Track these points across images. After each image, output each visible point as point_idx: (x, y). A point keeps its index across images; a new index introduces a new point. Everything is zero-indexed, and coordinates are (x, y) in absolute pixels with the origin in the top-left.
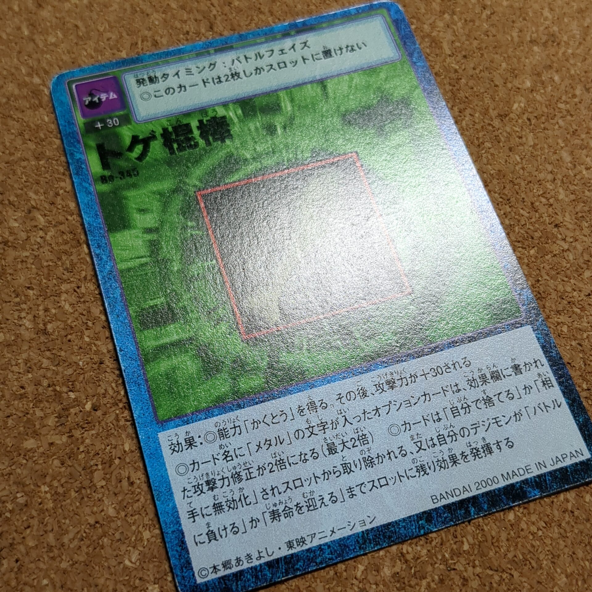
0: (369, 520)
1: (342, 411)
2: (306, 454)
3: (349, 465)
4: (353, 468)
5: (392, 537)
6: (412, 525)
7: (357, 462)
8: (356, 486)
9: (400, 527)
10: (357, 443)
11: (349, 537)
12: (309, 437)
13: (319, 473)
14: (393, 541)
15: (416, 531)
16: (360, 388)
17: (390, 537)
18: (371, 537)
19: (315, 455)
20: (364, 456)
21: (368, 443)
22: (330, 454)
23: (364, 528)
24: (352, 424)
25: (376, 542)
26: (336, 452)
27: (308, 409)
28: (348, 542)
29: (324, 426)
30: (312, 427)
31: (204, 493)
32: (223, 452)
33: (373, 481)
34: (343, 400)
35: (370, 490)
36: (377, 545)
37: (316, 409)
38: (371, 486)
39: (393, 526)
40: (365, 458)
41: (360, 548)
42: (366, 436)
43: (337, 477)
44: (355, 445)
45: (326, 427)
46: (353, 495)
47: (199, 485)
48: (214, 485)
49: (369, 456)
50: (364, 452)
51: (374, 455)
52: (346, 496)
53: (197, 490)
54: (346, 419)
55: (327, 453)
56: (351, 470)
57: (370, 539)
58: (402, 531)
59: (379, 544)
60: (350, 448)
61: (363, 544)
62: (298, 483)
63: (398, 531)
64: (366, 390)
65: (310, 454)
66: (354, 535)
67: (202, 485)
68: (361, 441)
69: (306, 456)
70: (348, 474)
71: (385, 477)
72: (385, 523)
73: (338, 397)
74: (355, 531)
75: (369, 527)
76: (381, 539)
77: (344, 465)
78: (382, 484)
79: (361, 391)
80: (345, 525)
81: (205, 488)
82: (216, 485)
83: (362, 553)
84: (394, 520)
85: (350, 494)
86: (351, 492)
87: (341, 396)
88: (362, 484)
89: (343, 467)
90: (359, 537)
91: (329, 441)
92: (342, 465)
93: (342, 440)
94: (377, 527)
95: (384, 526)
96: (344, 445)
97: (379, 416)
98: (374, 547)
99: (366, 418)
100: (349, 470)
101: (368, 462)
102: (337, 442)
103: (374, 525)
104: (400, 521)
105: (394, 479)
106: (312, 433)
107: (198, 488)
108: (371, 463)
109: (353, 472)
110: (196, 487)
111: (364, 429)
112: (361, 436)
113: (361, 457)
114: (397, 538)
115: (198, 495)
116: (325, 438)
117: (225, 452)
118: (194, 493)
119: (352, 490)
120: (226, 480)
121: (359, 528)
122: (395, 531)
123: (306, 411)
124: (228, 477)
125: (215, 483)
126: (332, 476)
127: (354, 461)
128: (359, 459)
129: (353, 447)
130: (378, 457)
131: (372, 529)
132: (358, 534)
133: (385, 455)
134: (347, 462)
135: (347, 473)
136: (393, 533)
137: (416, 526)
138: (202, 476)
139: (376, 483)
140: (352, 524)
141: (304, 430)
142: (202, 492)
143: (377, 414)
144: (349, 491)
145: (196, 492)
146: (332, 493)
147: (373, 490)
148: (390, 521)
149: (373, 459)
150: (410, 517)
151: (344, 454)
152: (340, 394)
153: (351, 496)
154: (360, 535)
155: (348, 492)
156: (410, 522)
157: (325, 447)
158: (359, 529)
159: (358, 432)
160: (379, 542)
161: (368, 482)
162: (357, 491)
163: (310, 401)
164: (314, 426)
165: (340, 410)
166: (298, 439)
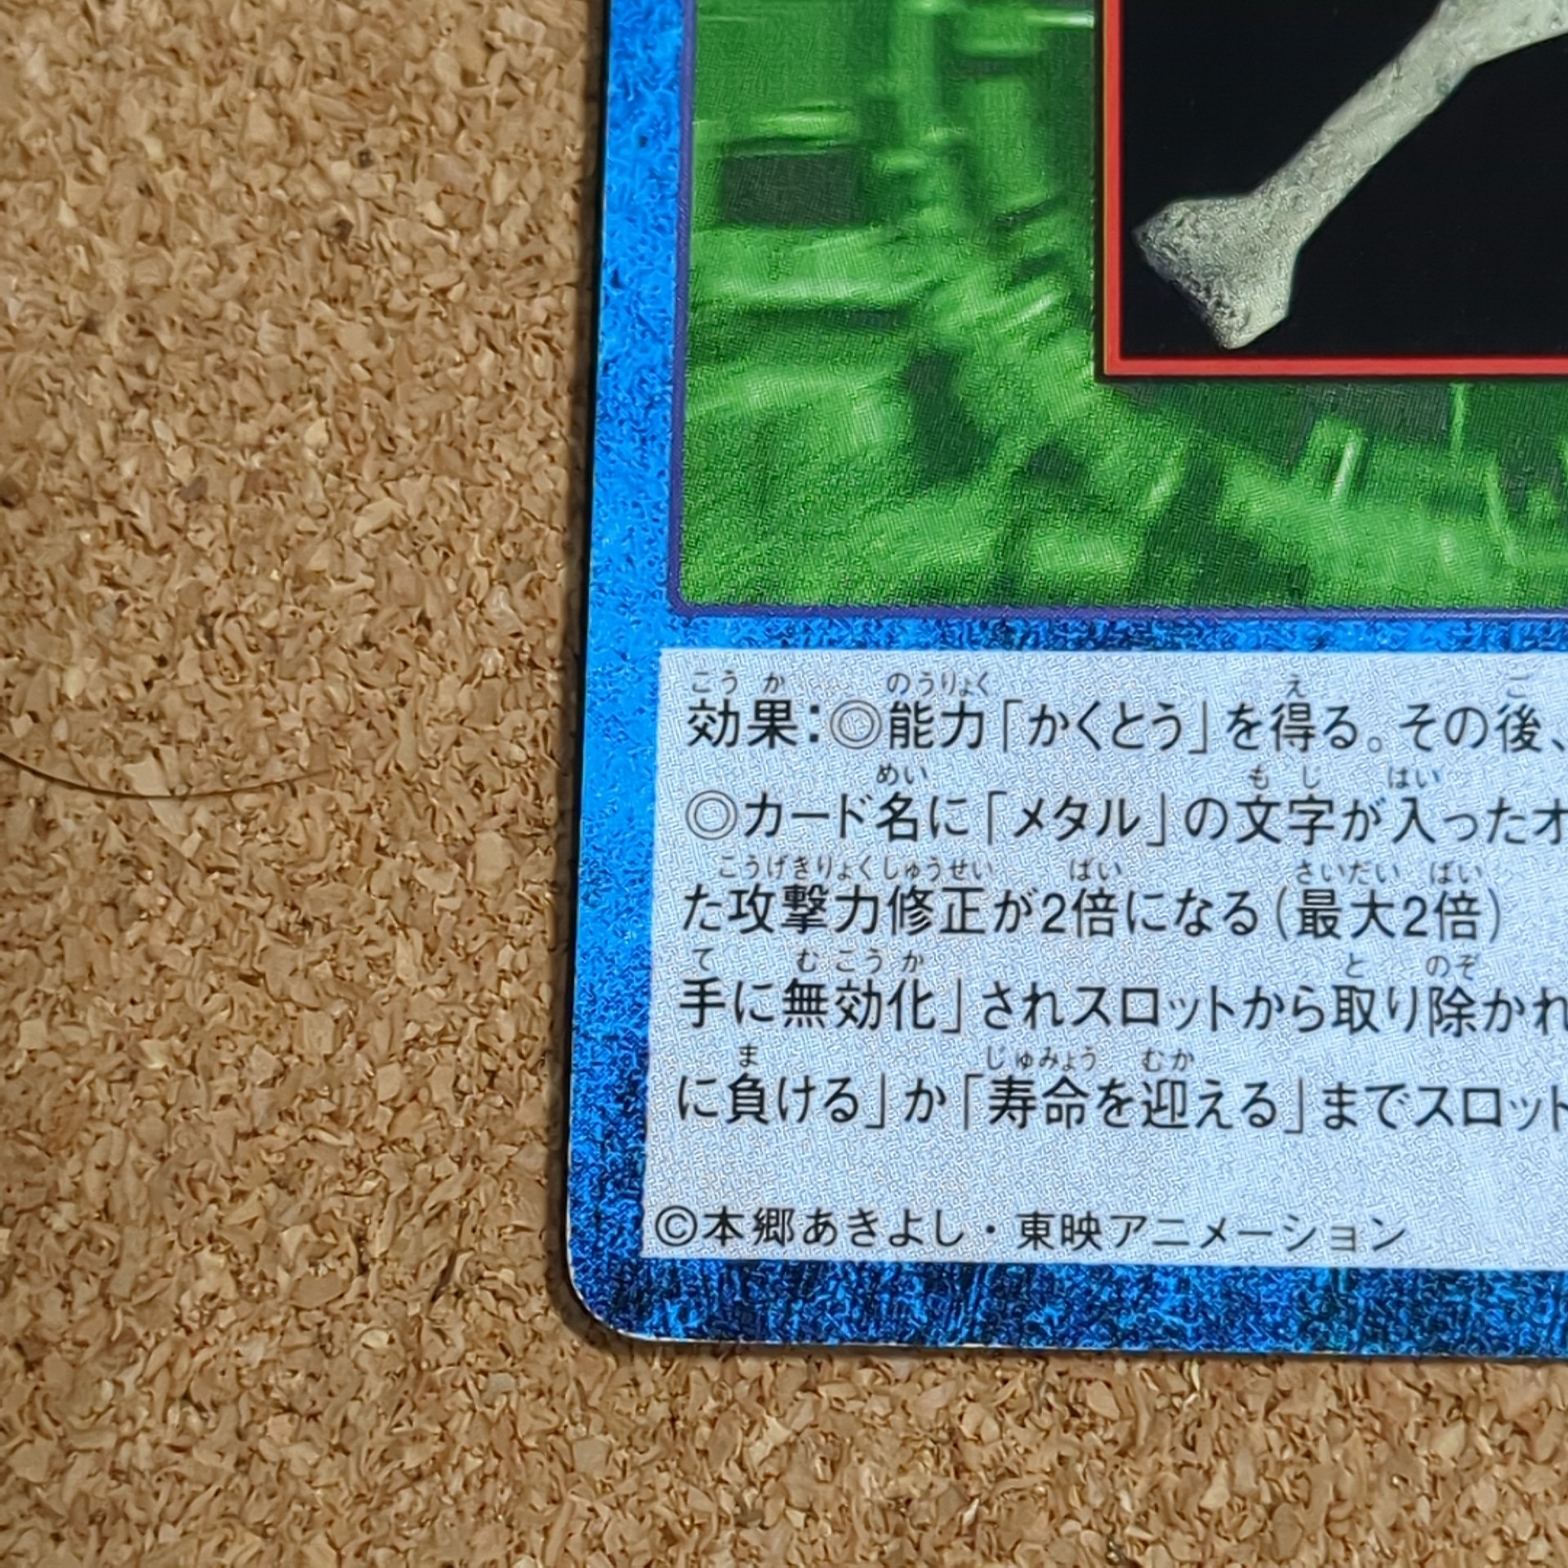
0: (1376, 1235)
1: (1411, 778)
2: (1207, 904)
3: (1365, 998)
4: (1379, 1015)
5: (1445, 1327)
6: (1543, 1309)
7: (1403, 998)
8: (1369, 1089)
9: (1492, 1299)
10: (1430, 922)
11: (1272, 1275)
12: (1242, 840)
13: (1236, 993)
14: (1444, 1346)
15: (1548, 1339)
16: (1516, 705)
17: (1437, 1326)
18: (1361, 1302)
19: (1244, 917)
20: (1438, 981)
21: (1473, 936)
22: (1303, 932)
23: (1345, 1261)
24: (1431, 840)
25: (1375, 1325)
26: (1330, 931)
27: (1276, 727)
28: (1263, 1290)
29: (1319, 814)
30: (1269, 805)
31: (770, 930)
32: (890, 795)
33: (1444, 1091)
34: (1428, 735)
35: (1420, 1123)
36: (1374, 1338)
37: (1307, 736)
38: (1430, 1108)
39: (1465, 1289)
40: (1441, 990)
41: (1303, 1328)
42: (1475, 907)
43: (1304, 1030)
44: (1416, 928)
45: (1322, 821)
46: (1342, 1118)
47: (756, 893)
48: (812, 912)
49: (1459, 990)
50: (1442, 966)
51: (1480, 992)
52: (1318, 1112)
53: (745, 909)
54: (1414, 815)
55: (1293, 922)
56: (1366, 1021)
57: (1353, 1309)
58: (1495, 1317)
59: (1386, 1339)
60: (1391, 934)
61: (1320, 1318)
62: (1140, 1006)
63: (1478, 1315)
64: (1536, 724)
65: (1224, 905)
66: (1295, 1270)
67: (769, 896)
68: (1449, 920)
69: (1205, 912)
70: (1353, 1030)
71: (1496, 1092)
72: (1436, 1266)
73: (1411, 715)
74: (1304, 1258)
75: (1365, 1259)
76: (1398, 1321)
77: (1347, 995)
78: (1473, 1114)
79: (1516, 721)
80: (1277, 1223)
81: (779, 913)
82: (819, 915)
83: (1302, 1351)
84: (1474, 1267)
85: (1335, 1111)
86: (1341, 1104)
87: (1426, 716)
88: (1393, 1089)
89: (1340, 1000)
90: (1312, 1287)
91: (1317, 882)
92: (1338, 988)
93: (1373, 893)
94: (1399, 1272)
95: (1427, 1275)
96: (1373, 915)
97: (1556, 841)
98: (1361, 1345)
99: (1501, 833)
100: (1358, 1019)
101: (1447, 1010)
102: (1348, 894)
103: (1388, 1260)
104: (1498, 1277)
105: (1530, 1110)
106: (1259, 828)
107: (751, 902)
108: (1460, 1016)
109: (1375, 1029)
110: (745, 898)
111: (1474, 875)
112: (1455, 901)
113: (1424, 982)
114: (1461, 1341)
115: (745, 931)
116: (1305, 865)
117: (896, 798)
118: (732, 918)
119: (1347, 1098)
120: (866, 908)
121: (1325, 1250)
122: (1466, 1313)
123: (1263, 736)
124: (875, 900)
125: (819, 905)
126: (1285, 1021)
127: (1391, 990)
128: (1414, 990)
129: (1409, 932)
130: (1495, 1004)
131: (1378, 1273)
132: (1314, 1274)
133: (1528, 1000)
134: (1360, 984)
135: (1346, 1027)
136: (1454, 1314)
137: (1556, 1316)
138: (781, 863)
139: (1453, 1104)
140: (1302, 1230)
141: (1230, 806)
142: (761, 923)
143: (1551, 833)
144: (1335, 1098)
145: (739, 915)
146: (1263, 1086)
147: (1429, 1125)
148: (1457, 1266)
149: (1471, 1002)
150: (1544, 1275)
151: (1362, 946)
152: (1425, 707)
153: (1334, 1122)
154: (1320, 1282)
155: (1328, 1103)
156: (1540, 1293)
157: (1294, 901)
158: (1322, 1256)
159: (1446, 880)
160: (1385, 1328)
161: (1423, 1089)
162: (1363, 1107)
163: (1294, 698)
164: (1277, 804)
165: (1404, 772)
166: (1195, 833)
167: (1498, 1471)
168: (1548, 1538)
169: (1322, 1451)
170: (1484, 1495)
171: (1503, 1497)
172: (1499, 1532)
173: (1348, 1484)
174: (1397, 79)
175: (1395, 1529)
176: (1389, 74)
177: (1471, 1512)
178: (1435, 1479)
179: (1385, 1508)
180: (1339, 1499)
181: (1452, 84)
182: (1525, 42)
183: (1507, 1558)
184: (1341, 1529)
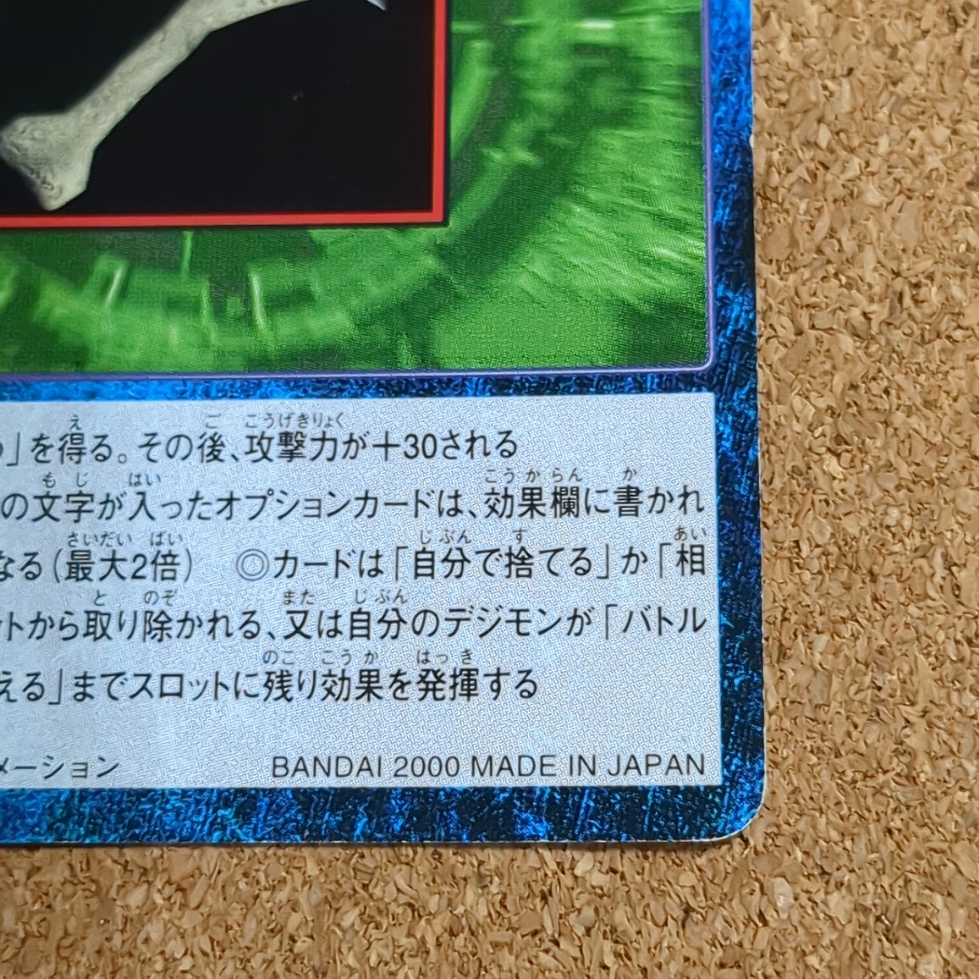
0: (101, 767)
1: (143, 479)
2: (11, 561)
3: (105, 618)
4: (112, 629)
5: (138, 825)
6: (199, 812)
7: (128, 618)
8: (103, 676)
9: (169, 807)
10: (148, 570)
11: (33, 794)
12: (35, 520)
13: (24, 617)
14: (135, 837)
15: (201, 831)
16: (210, 432)
17: (133, 824)
18: (87, 811)
19: (33, 568)
20: (149, 607)
21: (174, 578)
22: (69, 578)
23: (80, 784)
24: (152, 518)
25: (95, 824)
26: (85, 577)
27: (61, 449)
28: (28, 803)
29: (84, 503)
30: (54, 498)
33: (148, 676)
34: (155, 453)
35: (133, 697)
36: (93, 833)
37: (80, 454)
38: (138, 687)
39: (152, 801)
40: (152, 613)
41: (50, 827)
42: (177, 561)
43: (65, 639)
44: (139, 574)
45: (85, 508)
46: (85, 695)
49: (162, 613)
50: (154, 598)
51: (176, 613)
52: (69, 691)
54: (143, 503)
55: (63, 571)
56: (104, 633)
57: (81, 814)
58: (169, 818)
59: (100, 833)
60: (122, 578)
61: (60, 821)
63: (160, 817)
64: (222, 445)
65: (21, 561)
66: (48, 791)
68: (160, 568)
69: (10, 566)
70: (96, 639)
71: (181, 676)
72: (135, 786)
73: (146, 440)
74: (55, 783)
75: (92, 783)
76: (109, 822)
77: (93, 616)
78: (166, 690)
79: (209, 443)
80: (38, 762)
83: (49, 841)
84: (159, 787)
85: (81, 690)
86: (84, 686)
87: (154, 441)
88: (118, 675)
89: (89, 620)
90: (58, 801)
91: (80, 546)
92: (88, 613)
93: (114, 552)
94: (111, 790)
95: (130, 792)
96: (113, 566)
97: (229, 518)
98: (86, 836)
99: (196, 513)
100: (99, 631)
101: (155, 625)
102: (99, 552)
103: (107, 783)
104: (173, 792)
105: (201, 687)
106: (46, 512)
108: (162, 629)
109: (109, 638)
111: (177, 540)
112: (164, 557)
113: (141, 608)
114: (147, 833)
116: (73, 535)
119: (89, 681)
121: (68, 777)
122: (152, 815)
123: (53, 454)
126: (53, 634)
127: (121, 613)
128: (135, 613)
129: (134, 577)
130: (184, 621)
131: (99, 791)
132: (60, 792)
133: (204, 618)
134: (102, 609)
135: (91, 637)
136: (144, 817)
137: (206, 817)
139: (153, 685)
140: (54, 765)
141: (30, 498)
143: (226, 513)
144: (81, 682)
146: (37, 675)
147: (138, 698)
148: (149, 786)
149: (169, 620)
150: (201, 791)
151: (104, 586)
152: (154, 435)
153: (79, 697)
154: (62, 798)
155: (77, 685)
156: (198, 802)
157: (64, 558)
158: (65, 782)
159: (159, 544)
160: (101, 825)
161: (136, 675)
162: (98, 688)
163: (74, 430)
164: (59, 497)
165: (139, 476)
166: (6, 516)
167: (165, 915)
168: (193, 956)
169: (58, 905)
170: (154, 930)
171: (166, 931)
172: (162, 953)
173: (72, 924)
174: (163, 40)
175: (99, 952)
176: (157, 37)
177: (147, 941)
178: (126, 920)
179: (94, 939)
180: (66, 934)
181: (197, 42)
182: (243, 16)
183: (166, 969)
184: (64, 953)
